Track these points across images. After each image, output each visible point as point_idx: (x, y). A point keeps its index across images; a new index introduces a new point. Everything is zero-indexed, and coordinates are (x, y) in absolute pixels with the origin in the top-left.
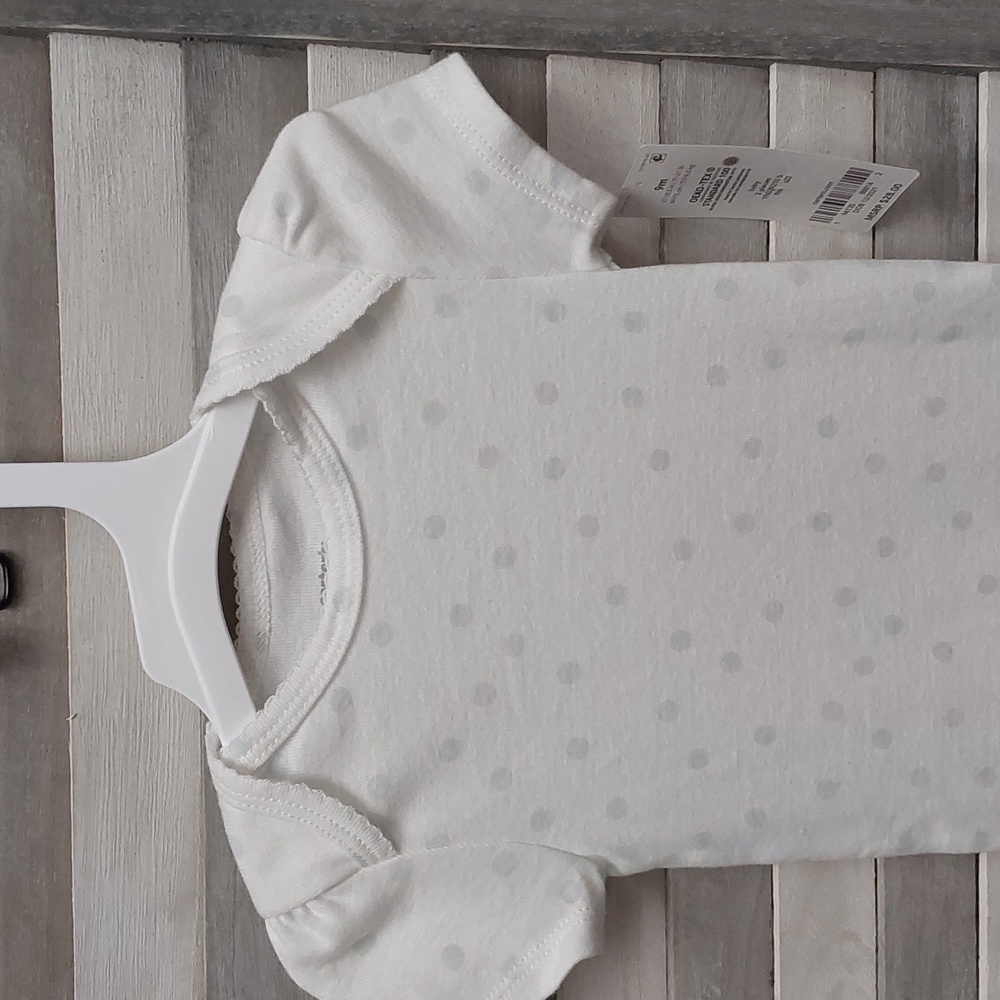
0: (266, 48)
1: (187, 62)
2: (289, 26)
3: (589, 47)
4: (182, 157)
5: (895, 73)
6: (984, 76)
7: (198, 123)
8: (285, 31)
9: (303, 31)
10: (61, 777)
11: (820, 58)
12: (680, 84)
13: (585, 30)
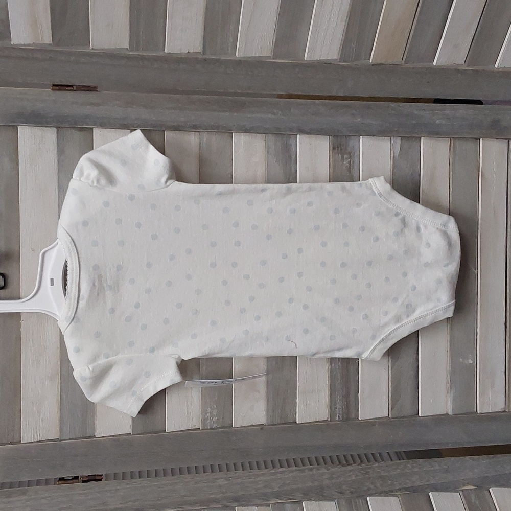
0: (81, 129)
1: (57, 133)
2: (87, 124)
3: (176, 128)
4: (56, 161)
5: (270, 135)
6: (298, 135)
7: (61, 151)
8: (86, 125)
9: (91, 125)
10: (19, 338)
11: (246, 131)
12: (205, 139)
13: (175, 124)
